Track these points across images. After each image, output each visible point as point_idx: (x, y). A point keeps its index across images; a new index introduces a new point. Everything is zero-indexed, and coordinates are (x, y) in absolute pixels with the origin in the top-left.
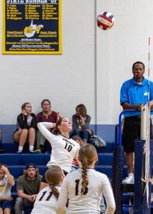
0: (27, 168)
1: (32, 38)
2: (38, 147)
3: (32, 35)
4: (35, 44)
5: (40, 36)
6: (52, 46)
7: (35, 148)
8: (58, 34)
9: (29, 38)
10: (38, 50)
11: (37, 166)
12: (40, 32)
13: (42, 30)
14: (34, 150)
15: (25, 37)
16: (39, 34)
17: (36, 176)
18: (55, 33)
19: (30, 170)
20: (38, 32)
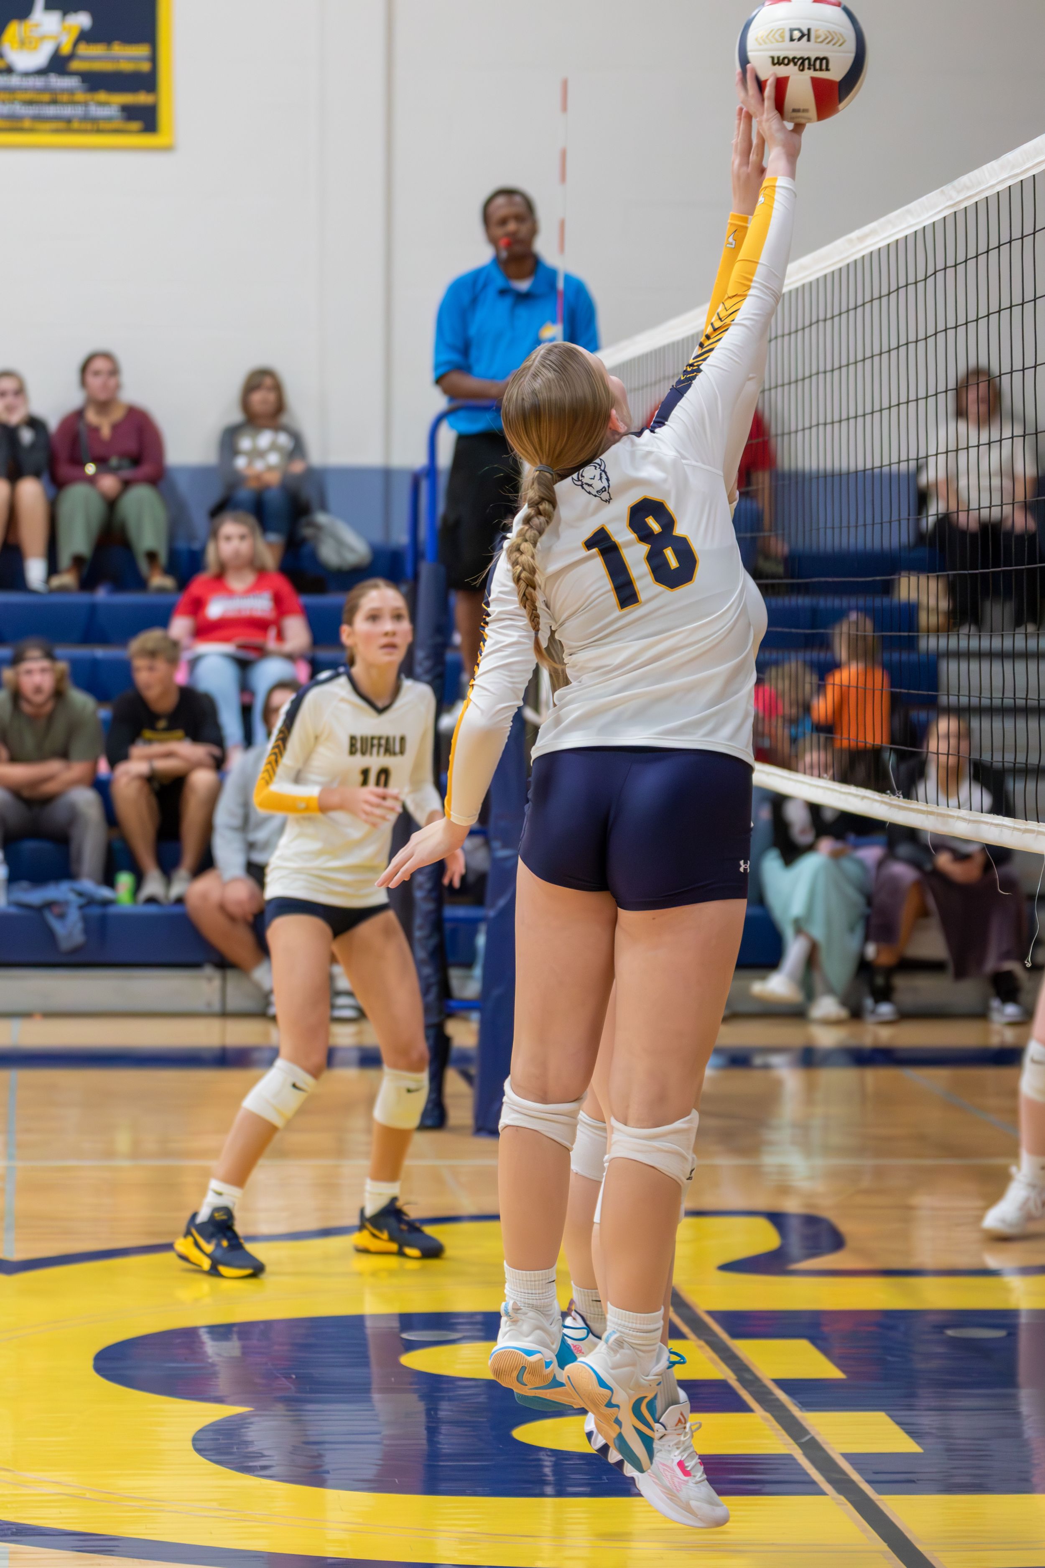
0: (16, 660)
1: (41, 72)
2: (65, 560)
3: (39, 58)
4: (54, 102)
5: (75, 65)
6: (130, 113)
7: (53, 569)
8: (153, 59)
9: (26, 74)
10: (66, 125)
11: (59, 651)
12: (76, 44)
13: (84, 37)
14: (48, 580)
15: (9, 70)
16: (72, 56)
17: (58, 694)
18: (142, 50)
19: (29, 672)
20: (66, 49)
